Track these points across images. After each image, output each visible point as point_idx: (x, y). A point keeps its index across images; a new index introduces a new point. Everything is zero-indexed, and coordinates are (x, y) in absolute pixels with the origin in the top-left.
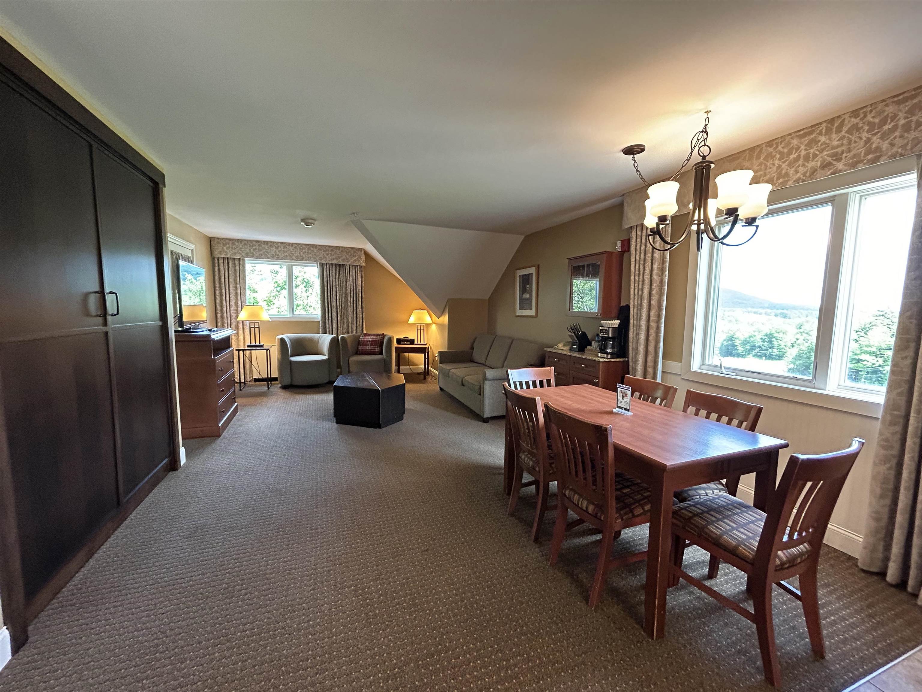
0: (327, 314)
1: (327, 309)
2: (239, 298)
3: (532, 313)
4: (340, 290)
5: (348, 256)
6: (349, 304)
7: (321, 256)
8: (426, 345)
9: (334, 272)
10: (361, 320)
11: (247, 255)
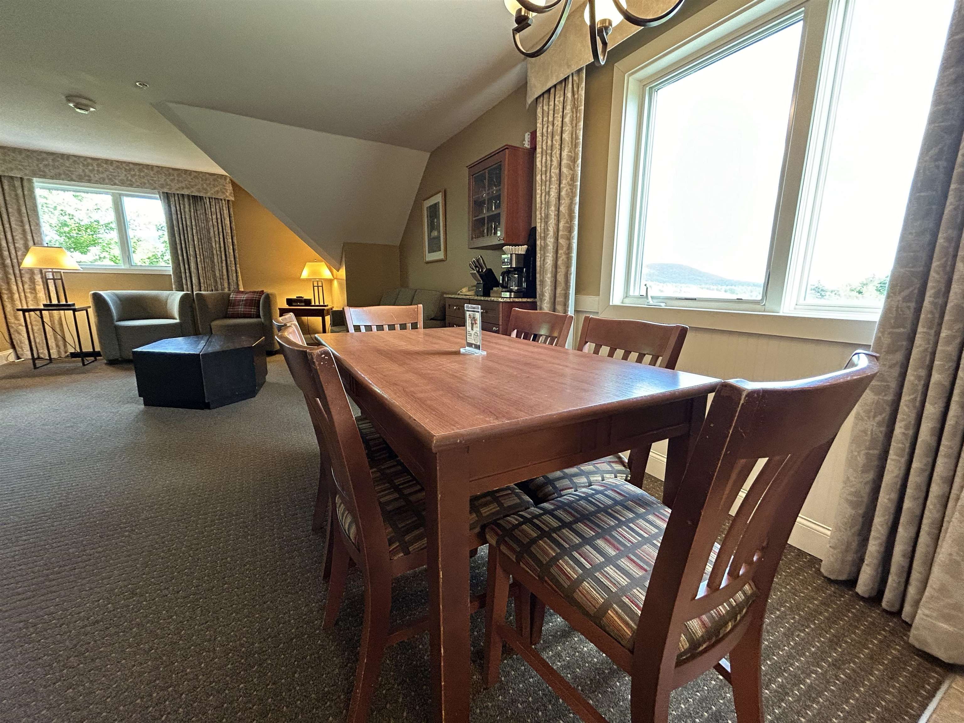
0: (182, 264)
1: (180, 258)
2: (29, 237)
3: (439, 255)
4: (199, 232)
5: (205, 186)
6: (215, 252)
7: (162, 181)
8: (325, 306)
9: (187, 206)
10: (235, 275)
11: (35, 174)
